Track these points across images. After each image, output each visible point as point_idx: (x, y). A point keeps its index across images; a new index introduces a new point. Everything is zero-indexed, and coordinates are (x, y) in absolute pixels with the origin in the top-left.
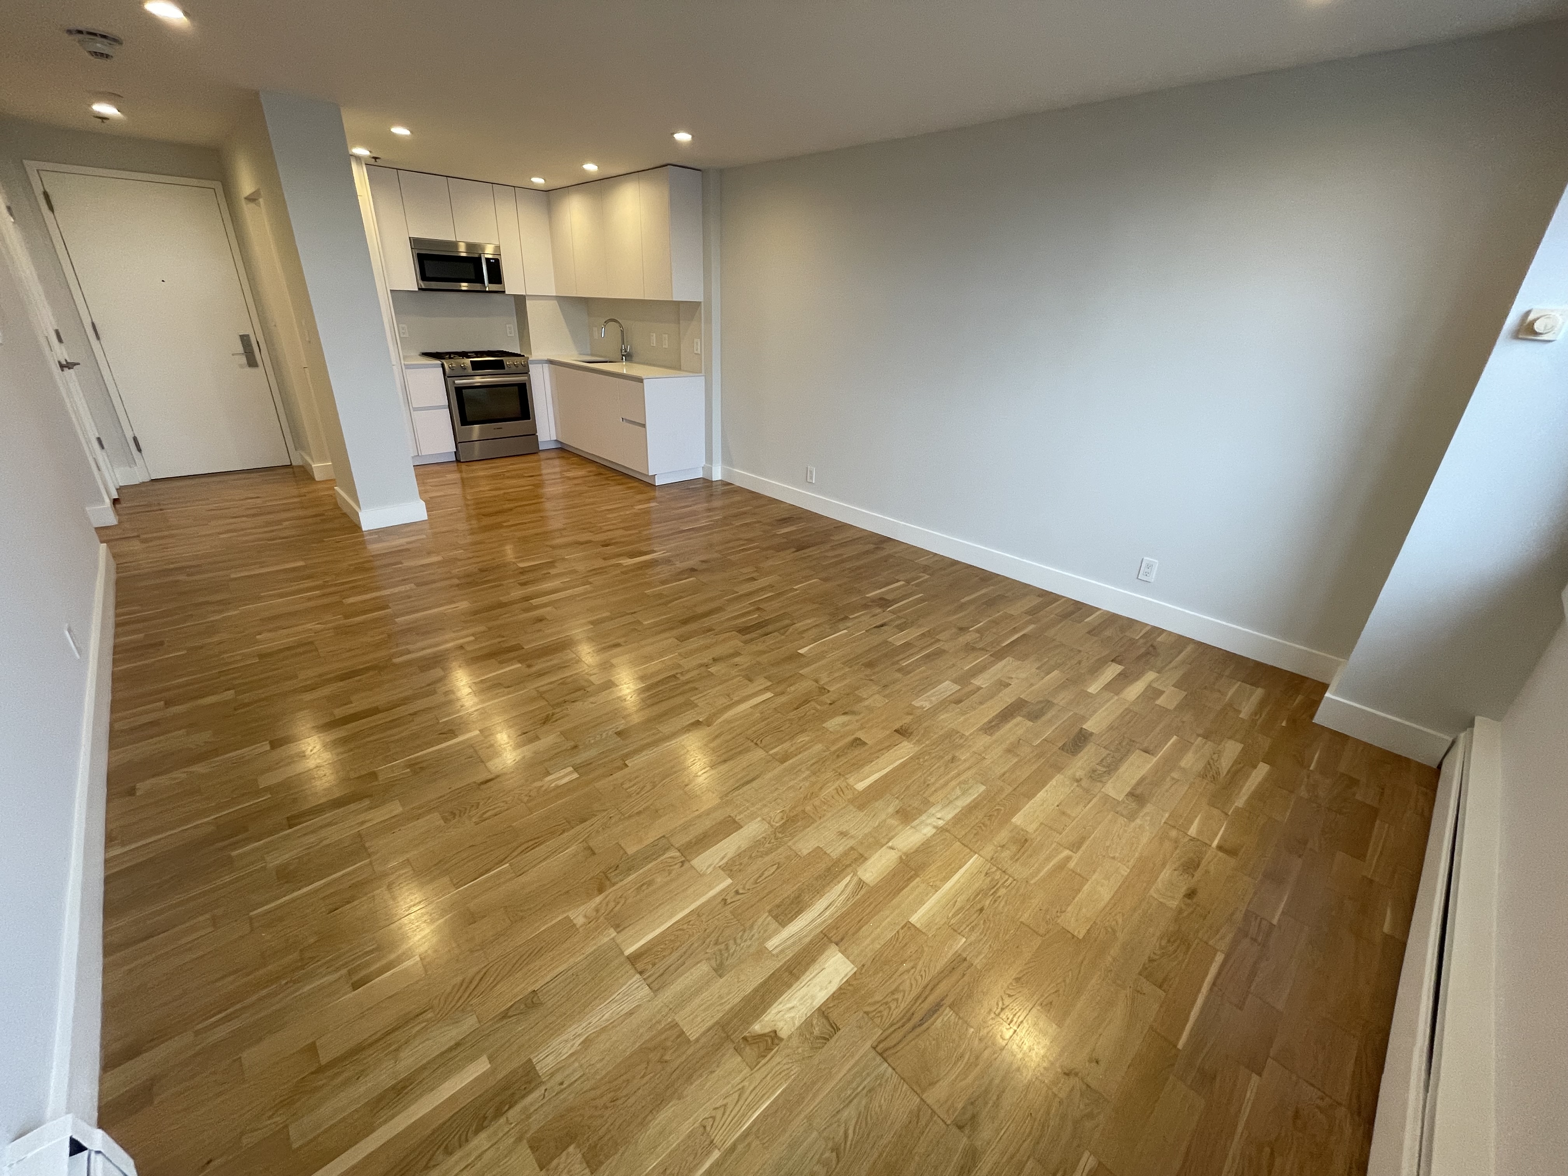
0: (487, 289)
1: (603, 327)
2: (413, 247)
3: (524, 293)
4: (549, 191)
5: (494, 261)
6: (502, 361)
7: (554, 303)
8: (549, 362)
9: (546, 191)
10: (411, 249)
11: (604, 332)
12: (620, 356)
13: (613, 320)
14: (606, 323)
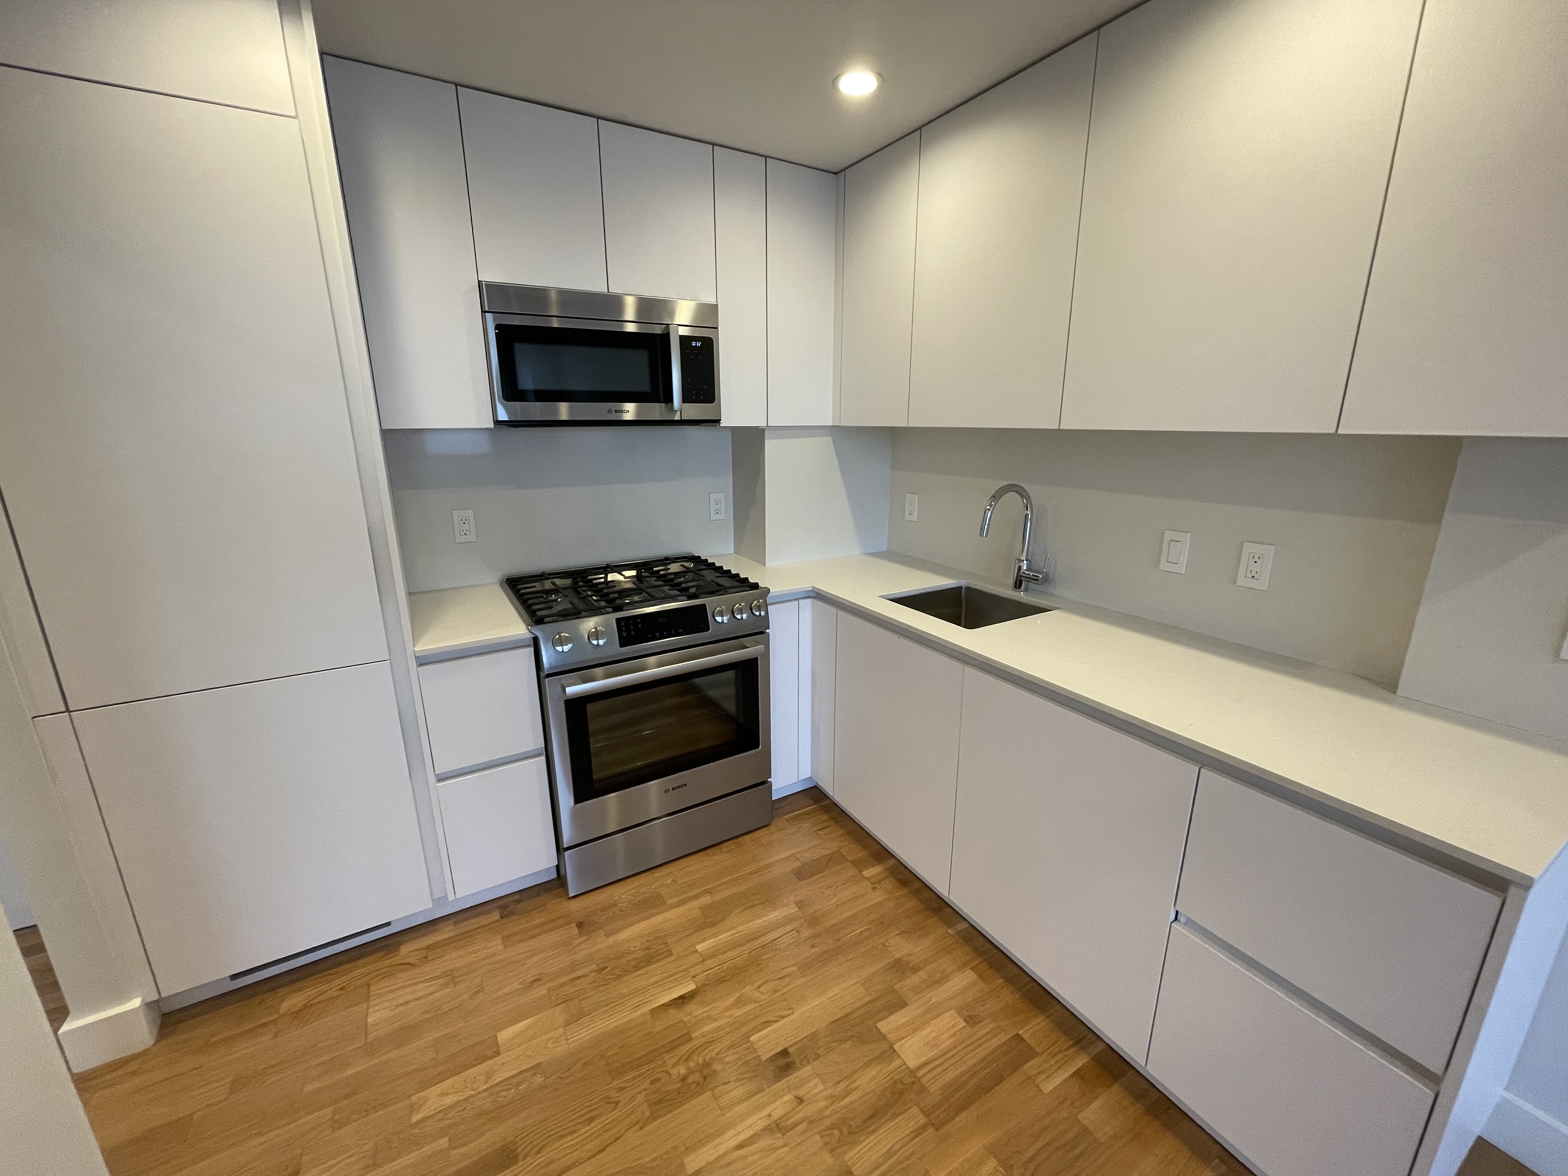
0: (677, 417)
1: (989, 510)
2: (487, 309)
3: (762, 424)
4: (844, 170)
5: (699, 344)
6: (703, 607)
7: (825, 443)
8: (818, 596)
9: (836, 173)
10: (483, 314)
11: (989, 525)
12: (1011, 581)
13: (1014, 489)
14: (996, 497)
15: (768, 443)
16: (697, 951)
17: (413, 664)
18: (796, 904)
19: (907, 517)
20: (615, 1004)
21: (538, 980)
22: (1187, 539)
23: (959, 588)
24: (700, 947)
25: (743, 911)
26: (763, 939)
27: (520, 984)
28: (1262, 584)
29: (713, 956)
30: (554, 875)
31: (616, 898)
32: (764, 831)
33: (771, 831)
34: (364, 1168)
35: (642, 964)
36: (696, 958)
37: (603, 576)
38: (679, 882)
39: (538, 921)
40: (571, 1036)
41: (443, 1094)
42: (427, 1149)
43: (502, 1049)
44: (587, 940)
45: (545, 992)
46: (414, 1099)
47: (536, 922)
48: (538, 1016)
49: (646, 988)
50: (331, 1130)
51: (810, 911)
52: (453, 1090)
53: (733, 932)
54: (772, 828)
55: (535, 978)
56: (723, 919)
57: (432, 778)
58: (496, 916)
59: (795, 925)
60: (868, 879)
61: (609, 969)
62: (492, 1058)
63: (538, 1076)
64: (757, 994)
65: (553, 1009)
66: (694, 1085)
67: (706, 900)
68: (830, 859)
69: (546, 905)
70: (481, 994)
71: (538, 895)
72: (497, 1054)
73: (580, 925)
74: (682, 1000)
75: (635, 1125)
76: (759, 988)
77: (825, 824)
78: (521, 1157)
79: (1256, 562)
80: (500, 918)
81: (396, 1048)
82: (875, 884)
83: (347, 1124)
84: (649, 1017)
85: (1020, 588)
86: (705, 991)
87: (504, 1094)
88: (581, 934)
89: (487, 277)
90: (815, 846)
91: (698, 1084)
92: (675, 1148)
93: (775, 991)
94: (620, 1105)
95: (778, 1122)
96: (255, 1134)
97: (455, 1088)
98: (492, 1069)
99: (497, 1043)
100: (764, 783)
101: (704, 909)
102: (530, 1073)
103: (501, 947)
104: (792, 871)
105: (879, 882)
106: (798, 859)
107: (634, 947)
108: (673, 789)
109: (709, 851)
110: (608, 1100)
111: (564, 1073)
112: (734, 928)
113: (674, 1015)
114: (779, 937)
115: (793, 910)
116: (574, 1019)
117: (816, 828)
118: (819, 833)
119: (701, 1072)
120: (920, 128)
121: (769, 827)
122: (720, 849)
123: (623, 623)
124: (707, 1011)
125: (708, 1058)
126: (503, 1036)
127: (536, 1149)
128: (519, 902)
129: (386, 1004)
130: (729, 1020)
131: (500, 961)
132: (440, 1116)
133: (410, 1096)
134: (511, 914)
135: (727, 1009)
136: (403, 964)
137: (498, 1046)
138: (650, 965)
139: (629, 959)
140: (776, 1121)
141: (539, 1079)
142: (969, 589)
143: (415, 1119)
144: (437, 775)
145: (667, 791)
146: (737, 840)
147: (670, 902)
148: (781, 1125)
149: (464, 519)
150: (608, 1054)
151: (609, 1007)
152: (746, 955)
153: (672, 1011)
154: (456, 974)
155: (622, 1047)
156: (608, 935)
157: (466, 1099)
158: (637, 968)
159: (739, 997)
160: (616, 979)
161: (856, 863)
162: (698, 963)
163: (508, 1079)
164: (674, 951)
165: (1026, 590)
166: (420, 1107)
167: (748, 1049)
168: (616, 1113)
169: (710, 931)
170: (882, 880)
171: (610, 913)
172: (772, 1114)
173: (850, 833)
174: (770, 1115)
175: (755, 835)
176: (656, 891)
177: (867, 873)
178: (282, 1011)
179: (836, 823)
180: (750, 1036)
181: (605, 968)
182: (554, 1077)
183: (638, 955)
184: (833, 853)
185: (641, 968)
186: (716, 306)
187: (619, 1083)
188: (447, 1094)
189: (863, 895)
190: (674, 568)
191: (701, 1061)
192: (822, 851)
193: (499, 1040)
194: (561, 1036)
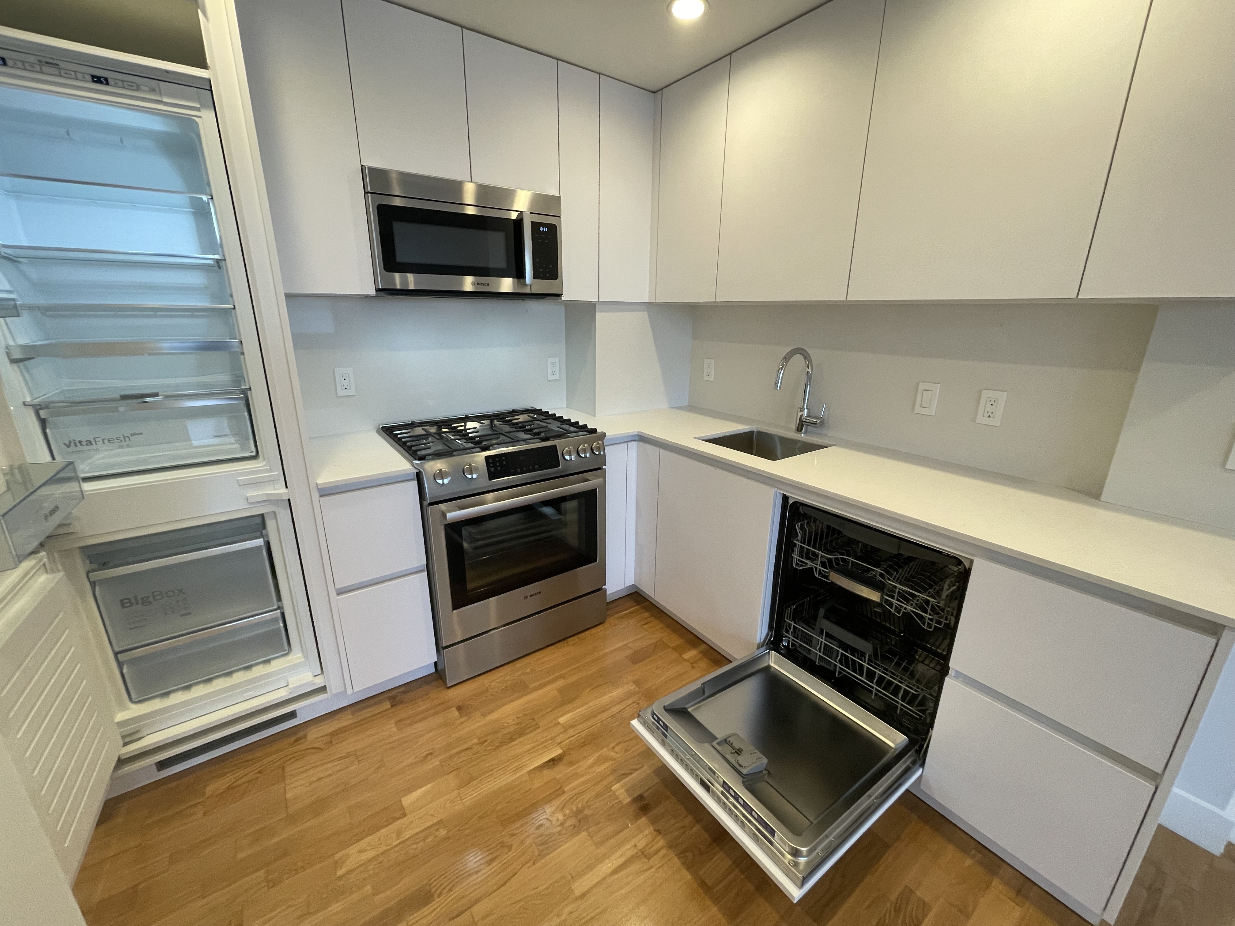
0: (527, 290)
1: (782, 368)
2: (369, 190)
3: (594, 299)
4: (662, 89)
5: (546, 229)
6: (554, 447)
7: (642, 316)
8: (642, 439)
9: (654, 92)
10: (366, 195)
11: (781, 380)
12: (794, 425)
13: (800, 352)
14: (787, 359)
15: (599, 315)
16: (559, 723)
17: (316, 495)
18: (634, 682)
19: (706, 378)
20: (497, 769)
21: (431, 754)
22: (937, 389)
23: (752, 432)
24: (562, 720)
25: (593, 689)
26: (611, 710)
27: (416, 758)
28: (996, 421)
29: (572, 726)
30: (433, 670)
31: (487, 686)
32: (600, 628)
33: (606, 627)
34: (299, 918)
35: (517, 736)
36: (559, 729)
37: (463, 424)
38: (538, 670)
39: (424, 707)
40: (465, 797)
41: (362, 851)
42: (355, 897)
43: (407, 811)
44: (468, 720)
45: (437, 763)
46: (337, 857)
47: (422, 708)
48: (436, 782)
49: (520, 755)
50: (266, 888)
51: (646, 687)
52: (370, 848)
53: (587, 706)
54: (606, 625)
55: (428, 752)
56: (577, 697)
57: (333, 593)
58: (387, 705)
59: (635, 698)
60: (687, 661)
61: (489, 741)
62: (399, 819)
63: (442, 830)
64: (612, 754)
65: (447, 776)
66: (572, 827)
67: (560, 683)
68: (655, 647)
69: (428, 694)
70: (383, 768)
71: (420, 687)
72: (404, 815)
73: (459, 708)
74: (553, 762)
75: (528, 862)
76: (613, 748)
77: (649, 620)
78: (436, 896)
79: (992, 405)
80: (390, 706)
81: (313, 818)
82: (693, 664)
83: (280, 882)
84: (527, 777)
85: (801, 430)
86: (570, 754)
87: (415, 846)
88: (461, 716)
89: (367, 163)
90: (643, 637)
91: (575, 827)
92: (563, 877)
93: (626, 751)
94: (513, 847)
95: (643, 850)
96: (199, 897)
97: (371, 846)
98: (401, 828)
99: (402, 806)
100: (600, 589)
101: (561, 691)
102: (434, 828)
103: (395, 729)
104: (627, 657)
105: (696, 662)
106: (630, 648)
107: (508, 723)
108: (531, 596)
109: (558, 645)
110: (503, 845)
111: (462, 826)
112: (587, 703)
113: (548, 774)
114: (624, 709)
115: (632, 687)
116: (467, 782)
117: (643, 623)
118: (645, 627)
119: (576, 817)
120: (730, 54)
121: (604, 624)
122: (567, 643)
123: (491, 461)
124: (574, 770)
125: (580, 806)
126: (407, 801)
127: (447, 889)
128: (405, 692)
129: (301, 782)
130: (593, 775)
131: (396, 741)
132: (361, 869)
133: (333, 855)
134: (401, 702)
135: (590, 767)
136: (311, 748)
137: (404, 808)
138: (522, 736)
139: (505, 732)
140: (641, 850)
141: (443, 832)
142: (759, 433)
143: (340, 873)
144: (337, 590)
145: (526, 598)
146: (580, 635)
147: (532, 686)
148: (646, 852)
149: (344, 376)
150: (499, 808)
151: (493, 771)
152: (598, 724)
153: (546, 772)
154: (358, 754)
155: (508, 802)
156: (484, 715)
157: (382, 853)
158: (512, 739)
159: (599, 757)
160: (495, 750)
161: (675, 649)
162: (561, 733)
163: (417, 834)
164: (541, 724)
165: (806, 433)
166: (344, 862)
167: (610, 796)
168: (511, 855)
169: (569, 707)
170: (698, 660)
171: (484, 698)
172: (638, 844)
173: (668, 626)
174: (635, 846)
175: (593, 631)
176: (519, 678)
177: (687, 656)
178: (207, 795)
179: (656, 619)
180: (611, 786)
181: (486, 741)
182: (454, 830)
183: (511, 729)
184: (657, 642)
185: (514, 740)
186: (558, 199)
187: (510, 831)
188: (366, 851)
189: (684, 673)
190: (522, 418)
191: (574, 809)
192: (648, 641)
193: (404, 803)
194: (456, 797)
